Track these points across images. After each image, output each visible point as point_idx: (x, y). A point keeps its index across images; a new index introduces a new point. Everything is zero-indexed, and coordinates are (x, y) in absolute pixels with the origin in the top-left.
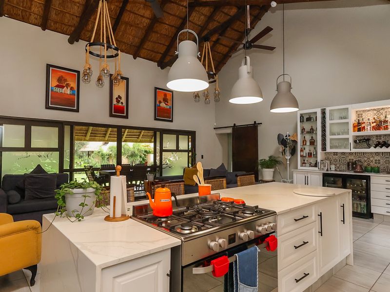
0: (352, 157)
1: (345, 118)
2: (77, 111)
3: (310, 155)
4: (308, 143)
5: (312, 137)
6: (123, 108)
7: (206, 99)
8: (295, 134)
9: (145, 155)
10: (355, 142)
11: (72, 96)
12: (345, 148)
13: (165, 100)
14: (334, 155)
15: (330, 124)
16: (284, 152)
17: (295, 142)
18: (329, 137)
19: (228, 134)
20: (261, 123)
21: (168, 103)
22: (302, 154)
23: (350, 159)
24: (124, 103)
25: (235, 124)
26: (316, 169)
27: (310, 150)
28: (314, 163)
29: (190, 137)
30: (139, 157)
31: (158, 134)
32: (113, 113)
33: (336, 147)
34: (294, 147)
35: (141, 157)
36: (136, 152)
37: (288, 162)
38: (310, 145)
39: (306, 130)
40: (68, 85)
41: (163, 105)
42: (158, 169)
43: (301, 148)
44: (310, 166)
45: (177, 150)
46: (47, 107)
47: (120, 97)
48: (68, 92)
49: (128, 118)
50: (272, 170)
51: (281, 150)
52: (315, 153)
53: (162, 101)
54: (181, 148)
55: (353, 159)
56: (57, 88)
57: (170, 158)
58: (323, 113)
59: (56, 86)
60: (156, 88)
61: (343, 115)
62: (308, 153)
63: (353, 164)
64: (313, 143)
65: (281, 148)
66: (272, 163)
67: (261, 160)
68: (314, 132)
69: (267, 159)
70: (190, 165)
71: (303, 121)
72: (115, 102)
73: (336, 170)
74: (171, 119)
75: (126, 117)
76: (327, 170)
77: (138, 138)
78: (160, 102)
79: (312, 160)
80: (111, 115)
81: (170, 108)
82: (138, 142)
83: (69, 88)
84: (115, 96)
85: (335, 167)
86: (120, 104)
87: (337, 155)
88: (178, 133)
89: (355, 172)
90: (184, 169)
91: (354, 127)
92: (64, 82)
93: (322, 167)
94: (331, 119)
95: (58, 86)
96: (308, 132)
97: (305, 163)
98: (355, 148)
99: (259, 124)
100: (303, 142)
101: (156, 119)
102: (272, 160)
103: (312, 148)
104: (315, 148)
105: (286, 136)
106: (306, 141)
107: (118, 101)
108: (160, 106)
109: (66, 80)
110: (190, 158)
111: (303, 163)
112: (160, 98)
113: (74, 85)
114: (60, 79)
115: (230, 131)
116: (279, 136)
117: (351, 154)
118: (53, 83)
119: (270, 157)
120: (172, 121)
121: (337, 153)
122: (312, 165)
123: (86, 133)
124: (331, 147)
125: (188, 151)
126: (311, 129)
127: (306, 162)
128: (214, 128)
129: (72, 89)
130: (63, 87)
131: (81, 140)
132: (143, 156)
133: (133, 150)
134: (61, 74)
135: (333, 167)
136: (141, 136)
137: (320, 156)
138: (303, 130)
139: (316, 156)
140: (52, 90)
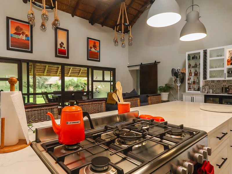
0: (225, 84)
1: (221, 56)
2: (31, 52)
3: (194, 83)
4: (193, 75)
5: (196, 70)
6: (65, 51)
7: (123, 44)
8: (184, 69)
9: (84, 86)
10: (228, 72)
11: (27, 42)
12: (220, 77)
13: (95, 47)
14: (212, 82)
15: (210, 60)
16: (176, 81)
17: (184, 74)
18: (209, 70)
19: (137, 70)
20: (160, 62)
21: (96, 48)
22: (189, 82)
23: (223, 85)
24: (65, 48)
25: (141, 63)
26: (199, 92)
27: (194, 80)
28: (197, 88)
29: (112, 72)
30: (81, 87)
31: (90, 70)
32: (58, 55)
33: (214, 77)
34: (183, 77)
35: (82, 87)
36: (79, 84)
37: (179, 88)
38: (194, 75)
39: (192, 66)
40: (23, 33)
41: (93, 50)
42: (90, 93)
43: (188, 78)
44: (194, 90)
45: (103, 81)
46: (8, 49)
47: (62, 43)
48: (24, 38)
49: (68, 58)
50: (168, 93)
51: (174, 80)
52: (198, 81)
53: (92, 47)
54: (106, 79)
55: (225, 85)
56: (15, 35)
57: (98, 86)
58: (205, 52)
59: (14, 34)
60: (88, 38)
61: (220, 54)
62: (193, 81)
63: (226, 88)
64: (196, 74)
65: (174, 78)
66: (167, 88)
67: (160, 87)
68: (198, 67)
69: (164, 86)
70: (112, 91)
71: (190, 59)
72: (59, 47)
73: (213, 93)
74: (99, 60)
75: (67, 57)
76: (207, 93)
77: (78, 74)
78: (91, 48)
79: (196, 86)
80: (56, 56)
81: (98, 52)
82: (79, 77)
83: (24, 36)
84: (59, 42)
85: (213, 91)
86: (63, 48)
87: (214, 82)
88: (104, 69)
89: (228, 94)
90: (108, 93)
91: (228, 62)
92: (21, 31)
93: (204, 91)
94: (210, 57)
95: (15, 33)
96: (193, 67)
97: (191, 89)
98: (228, 77)
99: (158, 62)
100: (190, 74)
101: (88, 59)
102: (167, 87)
103: (196, 78)
104: (198, 78)
105: (178, 70)
106: (191, 73)
107: (61, 46)
108: (91, 51)
109: (22, 29)
110: (112, 87)
111: (189, 88)
112: (91, 45)
113: (28, 33)
114: (17, 29)
115: (138, 68)
116: (173, 70)
117: (224, 81)
118: (12, 31)
119: (166, 85)
120: (99, 61)
121: (214, 81)
122: (195, 89)
123: (44, 71)
124: (210, 77)
125: (110, 81)
126: (195, 65)
127: (191, 87)
128: (128, 67)
129: (27, 36)
130: (19, 34)
131: (41, 75)
132: (83, 86)
133: (77, 83)
134: (18, 25)
135: (211, 91)
136: (80, 73)
137: (202, 83)
138: (189, 66)
139: (199, 83)
140: (11, 36)
